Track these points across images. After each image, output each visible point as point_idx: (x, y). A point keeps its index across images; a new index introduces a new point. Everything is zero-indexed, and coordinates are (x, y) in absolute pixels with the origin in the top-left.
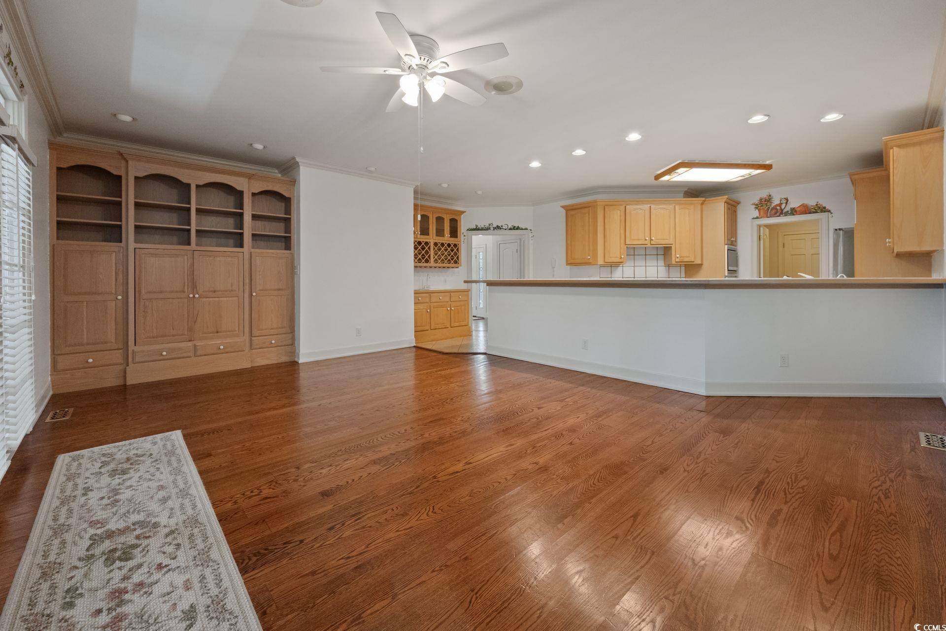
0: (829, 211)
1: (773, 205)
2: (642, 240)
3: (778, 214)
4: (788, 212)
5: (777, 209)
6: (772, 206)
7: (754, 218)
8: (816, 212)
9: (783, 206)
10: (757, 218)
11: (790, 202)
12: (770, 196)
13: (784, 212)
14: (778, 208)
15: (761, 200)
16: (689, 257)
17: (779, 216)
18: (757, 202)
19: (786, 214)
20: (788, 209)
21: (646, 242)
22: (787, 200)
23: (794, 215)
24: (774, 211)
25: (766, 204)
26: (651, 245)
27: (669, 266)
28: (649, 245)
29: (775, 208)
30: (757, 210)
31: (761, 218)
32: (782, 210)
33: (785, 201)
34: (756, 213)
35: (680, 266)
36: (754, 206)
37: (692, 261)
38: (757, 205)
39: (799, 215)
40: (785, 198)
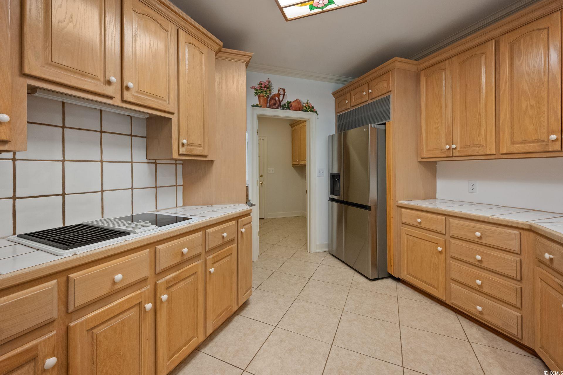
0: (316, 112)
1: (272, 94)
3: (277, 105)
4: (285, 105)
5: (275, 100)
6: (272, 95)
7: (253, 106)
8: (306, 111)
9: (281, 97)
10: (257, 106)
11: (287, 95)
12: (269, 82)
13: (282, 103)
14: (277, 98)
15: (261, 84)
16: (200, 146)
17: (277, 108)
18: (257, 86)
19: (284, 107)
21: (109, 90)
22: (284, 91)
23: (290, 110)
24: (273, 101)
25: (266, 91)
26: (123, 101)
27: (156, 164)
28: (117, 101)
30: (257, 96)
31: (261, 107)
32: (280, 102)
33: (282, 93)
34: (256, 101)
35: (176, 164)
36: (254, 91)
37: (205, 154)
38: (257, 90)
39: (293, 110)
40: (282, 89)
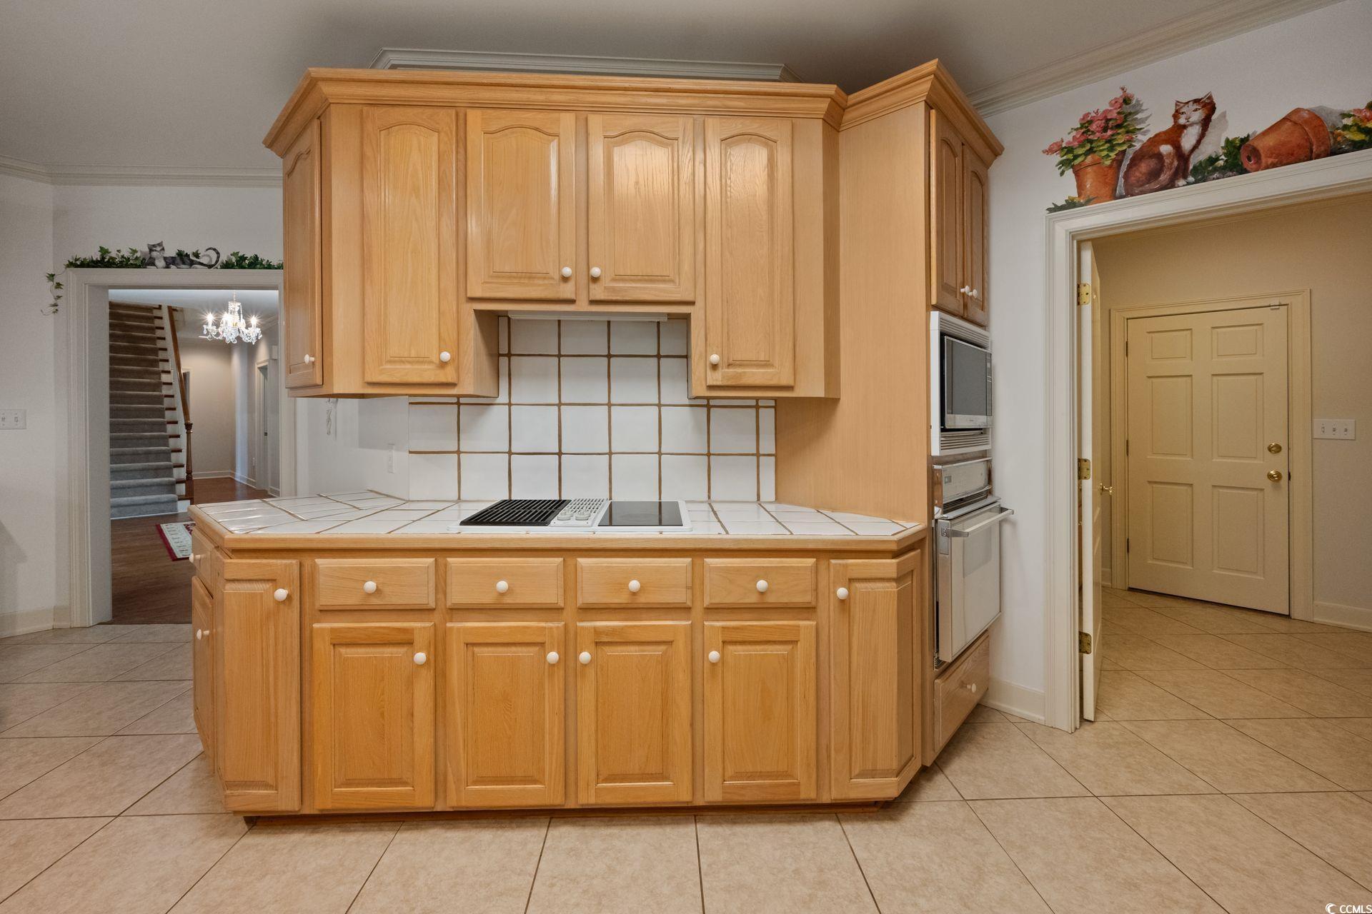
1: (1141, 139)
2: (546, 276)
3: (1164, 177)
4: (1212, 160)
5: (1159, 156)
6: (1138, 146)
7: (1056, 209)
9: (1188, 141)
10: (1071, 204)
11: (1224, 115)
12: (1127, 100)
13: (1194, 161)
14: (1166, 149)
15: (1086, 124)
16: (767, 364)
17: (1171, 185)
18: (1068, 138)
19: (1207, 171)
20: (1213, 146)
22: (1208, 106)
23: (1243, 171)
24: (1144, 167)
25: (1109, 141)
27: (709, 407)
29: (1149, 151)
30: (1070, 173)
31: (1088, 202)
32: (1183, 157)
33: (1197, 116)
34: (1067, 186)
35: (757, 407)
36: (1057, 158)
37: (784, 382)
38: (1070, 150)
39: (1267, 167)
40: (1196, 101)
